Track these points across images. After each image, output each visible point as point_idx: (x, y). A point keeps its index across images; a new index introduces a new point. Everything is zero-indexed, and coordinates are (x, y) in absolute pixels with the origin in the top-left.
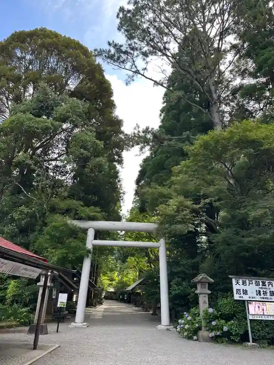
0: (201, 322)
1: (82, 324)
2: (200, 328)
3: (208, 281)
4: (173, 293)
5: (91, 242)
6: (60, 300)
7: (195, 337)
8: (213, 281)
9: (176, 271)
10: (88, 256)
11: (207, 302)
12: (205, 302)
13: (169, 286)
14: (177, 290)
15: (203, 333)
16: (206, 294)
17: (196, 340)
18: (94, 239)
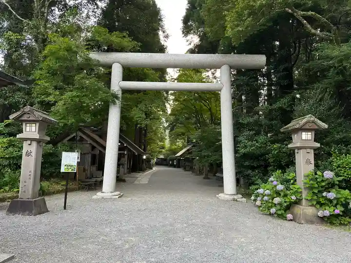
0: (301, 192)
1: (111, 194)
2: (298, 202)
3: (316, 127)
4: (243, 151)
5: (117, 83)
6: (64, 162)
7: (289, 216)
8: (326, 126)
9: (245, 122)
10: (114, 103)
11: (313, 162)
12: (308, 162)
13: (236, 142)
14: (250, 147)
15: (306, 210)
16: (311, 148)
17: (291, 220)
18: (123, 80)
